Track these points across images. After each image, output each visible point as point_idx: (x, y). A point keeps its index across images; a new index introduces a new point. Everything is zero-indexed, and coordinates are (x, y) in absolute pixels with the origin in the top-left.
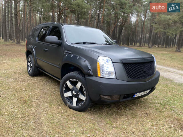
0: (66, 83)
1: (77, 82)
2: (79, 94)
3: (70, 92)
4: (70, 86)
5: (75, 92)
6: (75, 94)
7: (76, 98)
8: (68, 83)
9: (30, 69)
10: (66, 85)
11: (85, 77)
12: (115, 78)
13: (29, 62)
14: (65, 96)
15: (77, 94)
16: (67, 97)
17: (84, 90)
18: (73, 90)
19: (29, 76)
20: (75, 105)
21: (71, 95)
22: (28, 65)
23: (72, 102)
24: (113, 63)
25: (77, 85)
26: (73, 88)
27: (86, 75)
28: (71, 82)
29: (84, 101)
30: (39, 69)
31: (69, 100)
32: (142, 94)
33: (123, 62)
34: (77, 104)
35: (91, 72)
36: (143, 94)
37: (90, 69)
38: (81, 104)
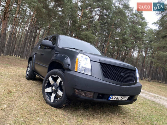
2: (58, 90)
3: (51, 88)
4: (51, 81)
5: (55, 88)
6: (54, 90)
7: (55, 94)
8: (50, 79)
9: (28, 73)
10: (49, 80)
11: (64, 72)
12: (91, 75)
13: (29, 67)
14: (46, 91)
15: (56, 89)
16: (47, 93)
17: (62, 85)
18: (53, 85)
19: (26, 79)
20: (52, 100)
21: (51, 91)
22: (27, 69)
23: (50, 98)
24: (91, 61)
25: (57, 81)
26: (54, 84)
27: (65, 70)
29: (61, 96)
30: (35, 73)
31: (48, 96)
32: (119, 98)
33: (101, 62)
34: (54, 100)
35: (70, 67)
36: (119, 100)
37: (69, 64)
38: (58, 100)
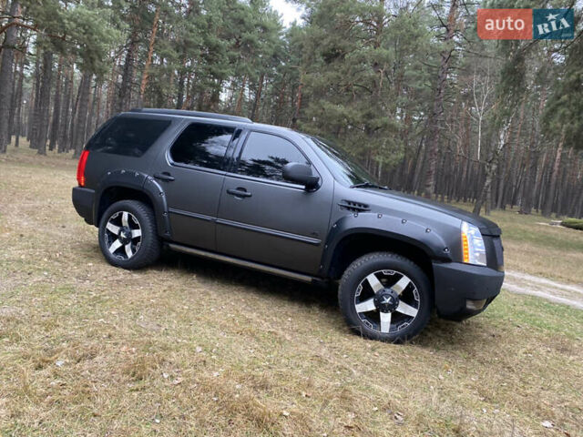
0: (367, 281)
1: (398, 278)
2: (398, 304)
3: (372, 300)
7: (389, 315)
8: (373, 280)
12: (486, 265)
14: (358, 311)
15: (394, 302)
18: (384, 294)
20: (385, 328)
21: (374, 309)
24: (483, 235)
25: (397, 283)
28: (379, 276)
29: (413, 317)
34: (392, 328)
35: (449, 253)
37: (447, 248)
38: (404, 326)
